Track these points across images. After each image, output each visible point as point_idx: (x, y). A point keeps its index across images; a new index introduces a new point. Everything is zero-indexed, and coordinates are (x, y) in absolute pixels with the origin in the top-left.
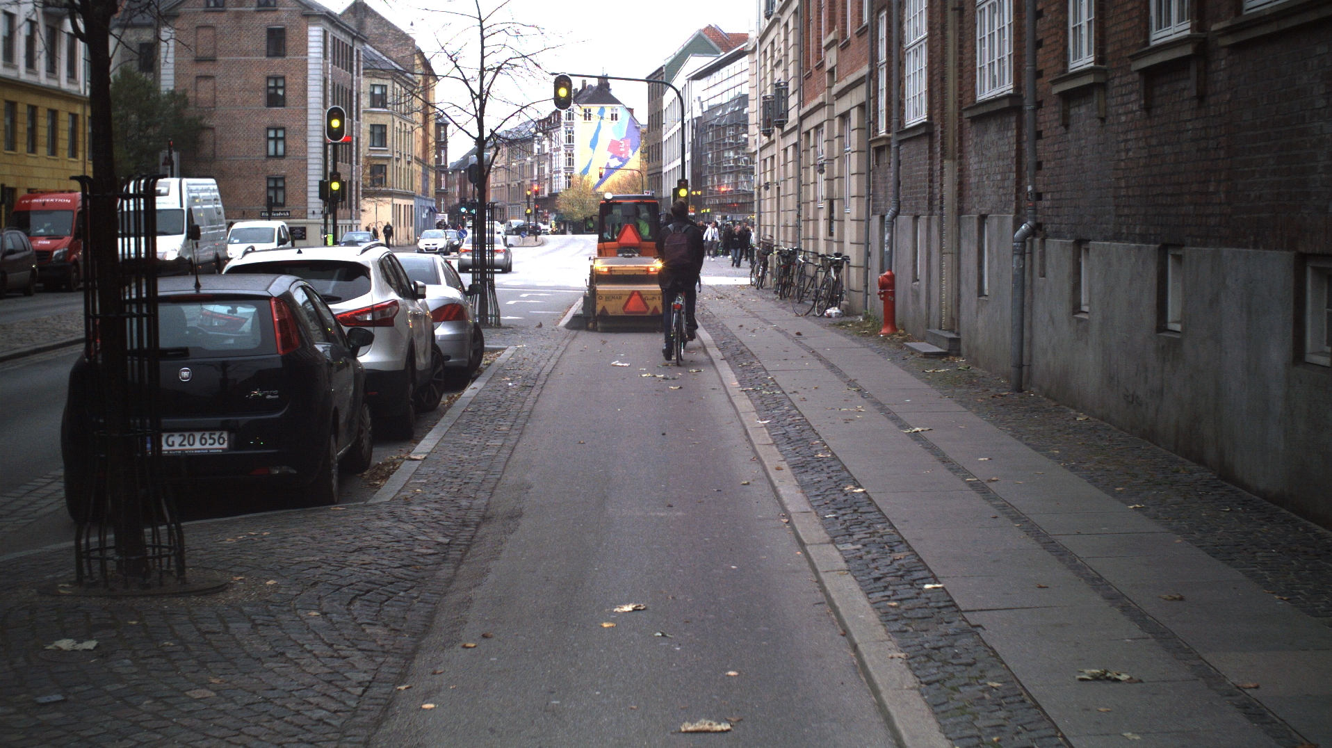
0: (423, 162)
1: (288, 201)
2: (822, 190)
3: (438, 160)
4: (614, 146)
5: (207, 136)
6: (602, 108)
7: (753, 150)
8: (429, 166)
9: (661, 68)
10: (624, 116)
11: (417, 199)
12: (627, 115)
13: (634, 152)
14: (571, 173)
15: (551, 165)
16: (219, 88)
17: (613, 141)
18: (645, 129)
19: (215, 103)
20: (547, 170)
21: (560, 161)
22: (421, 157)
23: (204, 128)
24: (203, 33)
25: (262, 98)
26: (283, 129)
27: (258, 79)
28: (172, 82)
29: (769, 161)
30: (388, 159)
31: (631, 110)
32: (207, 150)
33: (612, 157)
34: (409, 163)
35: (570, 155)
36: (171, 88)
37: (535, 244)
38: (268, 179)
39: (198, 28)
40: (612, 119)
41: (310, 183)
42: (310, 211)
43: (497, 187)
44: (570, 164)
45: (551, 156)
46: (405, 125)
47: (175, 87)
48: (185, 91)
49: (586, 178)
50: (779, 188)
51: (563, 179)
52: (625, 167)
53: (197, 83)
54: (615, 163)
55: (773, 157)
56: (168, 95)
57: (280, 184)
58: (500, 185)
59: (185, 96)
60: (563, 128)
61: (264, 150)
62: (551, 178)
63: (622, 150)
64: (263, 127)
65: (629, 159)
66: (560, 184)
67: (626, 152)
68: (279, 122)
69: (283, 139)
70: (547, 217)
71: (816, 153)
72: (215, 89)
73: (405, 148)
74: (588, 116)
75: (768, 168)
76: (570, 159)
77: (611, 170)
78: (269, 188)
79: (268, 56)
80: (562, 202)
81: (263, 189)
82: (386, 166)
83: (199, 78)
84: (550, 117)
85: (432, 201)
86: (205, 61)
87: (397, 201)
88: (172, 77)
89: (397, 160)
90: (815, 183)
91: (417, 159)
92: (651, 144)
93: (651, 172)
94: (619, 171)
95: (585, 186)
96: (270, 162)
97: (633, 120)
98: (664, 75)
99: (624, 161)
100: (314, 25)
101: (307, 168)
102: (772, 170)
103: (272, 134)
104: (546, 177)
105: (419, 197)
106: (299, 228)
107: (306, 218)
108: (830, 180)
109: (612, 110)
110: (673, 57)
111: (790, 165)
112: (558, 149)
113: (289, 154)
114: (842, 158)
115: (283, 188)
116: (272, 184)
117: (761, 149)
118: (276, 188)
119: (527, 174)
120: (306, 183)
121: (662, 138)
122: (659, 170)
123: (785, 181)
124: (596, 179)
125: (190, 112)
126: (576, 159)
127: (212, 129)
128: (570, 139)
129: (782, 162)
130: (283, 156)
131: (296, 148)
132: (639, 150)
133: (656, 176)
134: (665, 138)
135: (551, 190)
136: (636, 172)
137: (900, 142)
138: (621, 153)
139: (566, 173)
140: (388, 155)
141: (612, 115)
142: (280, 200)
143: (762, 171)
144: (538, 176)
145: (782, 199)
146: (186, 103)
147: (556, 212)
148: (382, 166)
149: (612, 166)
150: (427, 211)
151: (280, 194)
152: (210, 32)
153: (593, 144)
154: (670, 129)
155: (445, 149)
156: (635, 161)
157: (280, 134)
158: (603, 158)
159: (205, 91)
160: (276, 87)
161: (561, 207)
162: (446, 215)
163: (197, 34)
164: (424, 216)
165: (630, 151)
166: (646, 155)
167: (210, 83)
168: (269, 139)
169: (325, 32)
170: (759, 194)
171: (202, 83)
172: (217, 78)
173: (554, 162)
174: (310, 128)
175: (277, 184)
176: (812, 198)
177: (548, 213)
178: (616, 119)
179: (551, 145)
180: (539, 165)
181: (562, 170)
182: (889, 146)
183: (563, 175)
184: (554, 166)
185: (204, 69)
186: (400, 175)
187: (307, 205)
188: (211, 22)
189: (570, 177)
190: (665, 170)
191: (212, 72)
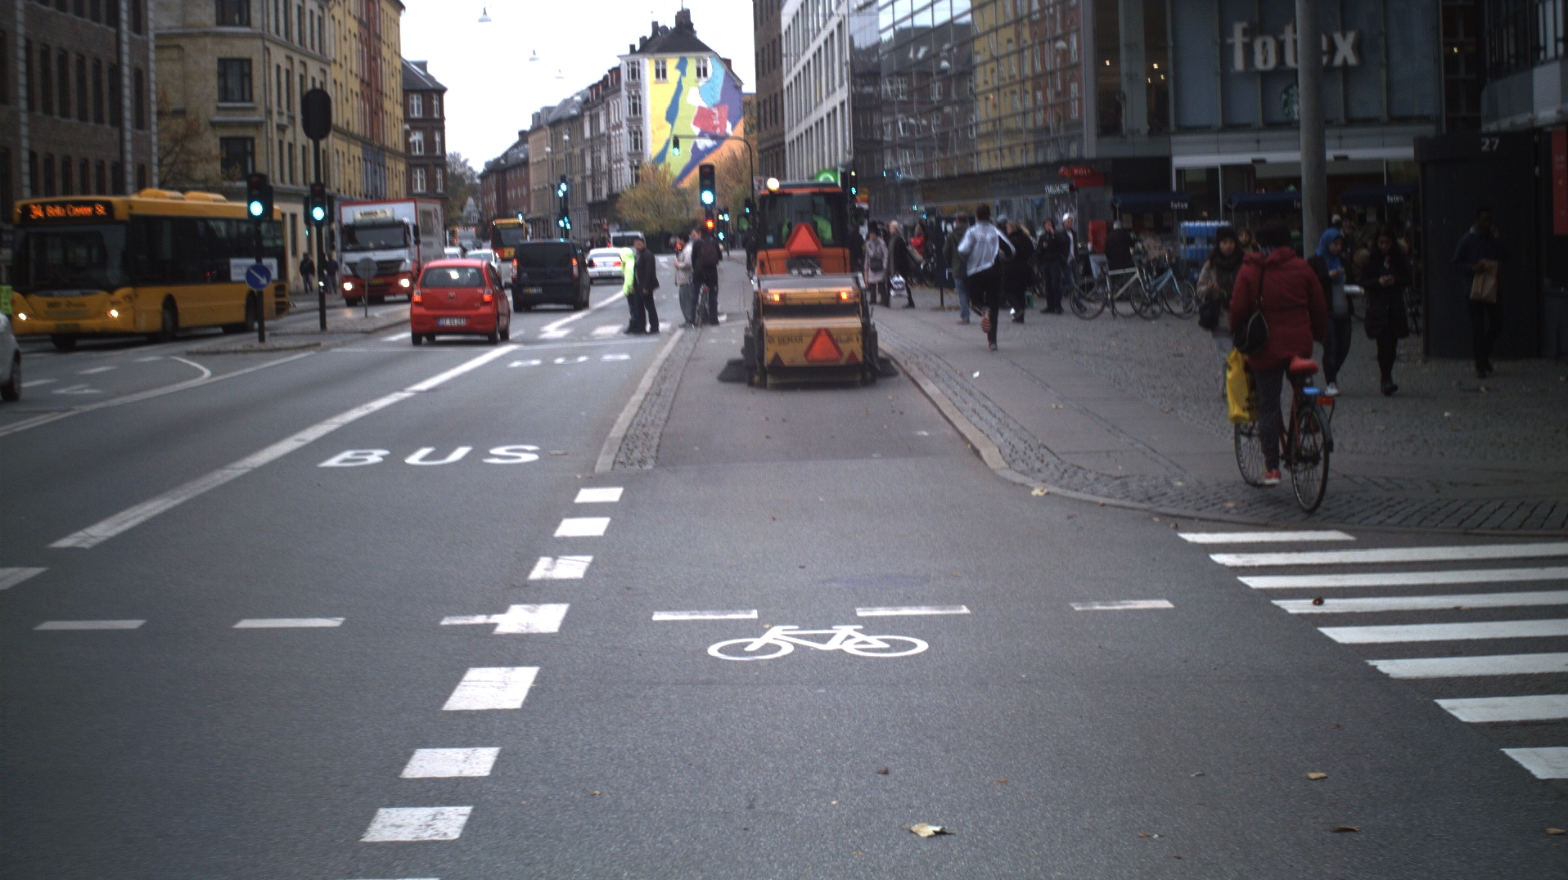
4: (703, 117)
6: (683, 59)
10: (716, 71)
12: (722, 69)
13: (733, 127)
14: (639, 162)
15: (609, 152)
17: (701, 108)
21: (624, 144)
31: (728, 62)
33: (702, 135)
35: (636, 134)
40: (699, 75)
44: (636, 147)
45: (609, 137)
49: (662, 169)
51: (628, 172)
54: (706, 142)
60: (624, 93)
62: (610, 171)
63: (716, 122)
65: (727, 135)
66: (623, 179)
67: (722, 126)
70: (607, 231)
74: (661, 74)
76: (637, 140)
80: (626, 205)
82: (252, 140)
84: (606, 78)
89: (281, 128)
95: (662, 180)
99: (719, 139)
104: (604, 170)
109: (699, 62)
112: (618, 126)
119: (577, 167)
122: (778, 138)
124: (676, 172)
126: (646, 138)
128: (636, 108)
132: (743, 122)
133: (775, 146)
135: (610, 188)
136: (739, 154)
139: (632, 162)
140: (256, 118)
141: (698, 70)
144: (593, 170)
147: (619, 221)
148: (244, 140)
155: (442, 130)
156: (734, 130)
161: (625, 213)
165: (729, 125)
173: (613, 147)
178: (705, 74)
179: (608, 121)
180: (592, 152)
181: (625, 156)
183: (626, 165)
184: (613, 152)
190: (790, 134)
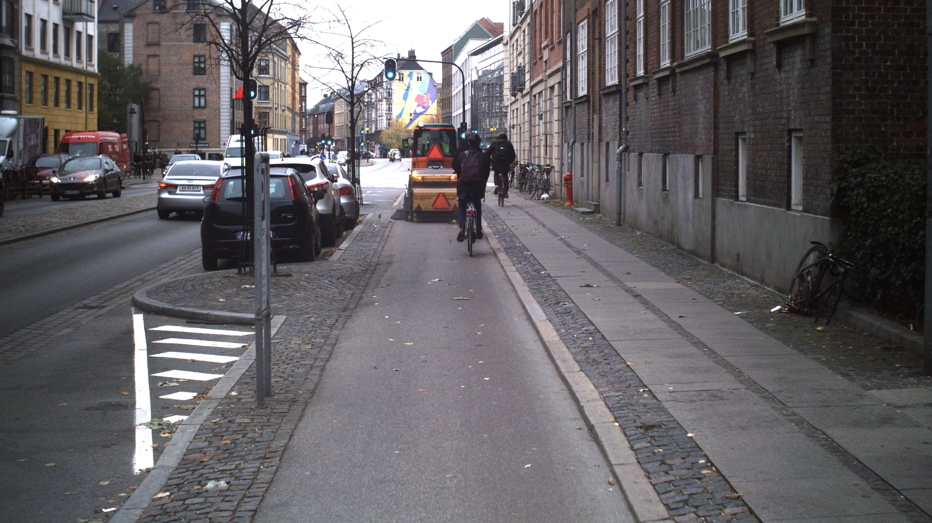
0: (292, 110)
1: (208, 136)
2: (542, 130)
3: (301, 109)
4: (419, 99)
5: (155, 94)
6: (411, 73)
7: (507, 105)
8: (296, 113)
9: (451, 47)
10: (426, 78)
11: (288, 135)
12: (428, 77)
13: (432, 103)
14: (390, 117)
15: (376, 112)
16: (162, 63)
17: (418, 95)
18: (440, 86)
19: (160, 72)
20: (374, 115)
21: (383, 109)
22: (291, 107)
23: (153, 89)
24: (151, 27)
25: (190, 69)
26: (204, 89)
27: (188, 57)
28: (132, 59)
29: (515, 111)
30: (270, 108)
31: (431, 74)
32: (155, 104)
33: (418, 106)
34: (283, 111)
35: (389, 105)
36: (131, 63)
37: (368, 164)
38: (195, 122)
39: (149, 23)
40: (418, 80)
41: (222, 125)
42: (222, 143)
43: (339, 126)
44: (389, 111)
45: (377, 105)
46: (281, 85)
47: (134, 62)
48: (140, 65)
49: (400, 120)
50: (520, 128)
51: (385, 121)
52: (426, 113)
53: (148, 60)
54: (420, 110)
55: (517, 109)
56: (128, 68)
57: (203, 125)
58: (341, 125)
59: (140, 68)
60: (384, 87)
61: (192, 103)
62: (377, 120)
63: (425, 101)
64: (191, 89)
65: (429, 107)
66: (383, 124)
67: (428, 103)
68: (201, 85)
69: (204, 96)
70: (374, 147)
71: (539, 108)
72: (160, 63)
73: (281, 101)
74: (401, 78)
75: (515, 116)
76: (389, 107)
77: (417, 115)
78: (195, 128)
79: (194, 42)
80: (384, 137)
81: (191, 128)
82: (268, 113)
83: (149, 56)
84: (375, 79)
85: (297, 136)
86: (153, 45)
87: (276, 136)
88: (131, 56)
89: (276, 109)
90: (539, 125)
91: (288, 108)
92: (444, 97)
93: (444, 116)
94: (423, 116)
95: (400, 125)
96: (196, 111)
97: (432, 80)
98: (453, 52)
99: (426, 108)
100: (224, 21)
101: (220, 115)
102: (517, 117)
103: (197, 93)
104: (373, 119)
105: (289, 134)
106: (215, 154)
107: (220, 147)
108: (545, 123)
109: (418, 74)
110: (459, 39)
111: (526, 114)
112: (381, 100)
113: (208, 105)
114: (551, 112)
115: (204, 128)
116: (197, 125)
117: (511, 104)
118: (200, 128)
120: (220, 125)
121: (451, 93)
122: (450, 115)
123: (524, 123)
124: (407, 121)
125: (144, 79)
126: (394, 107)
127: (158, 89)
128: (389, 94)
129: (522, 112)
130: (204, 107)
131: (213, 102)
132: (436, 101)
133: (448, 117)
134: (454, 93)
135: (376, 128)
136: (434, 116)
137: (576, 104)
138: (424, 103)
139: (387, 117)
140: (270, 106)
141: (418, 77)
142: (202, 135)
143: (512, 117)
144: (368, 119)
145: (522, 134)
146: (141, 73)
147: (380, 143)
148: (266, 113)
149: (418, 112)
150: (294, 143)
151: (203, 132)
152: (156, 27)
153: (405, 97)
154: (457, 88)
155: (305, 101)
156: (433, 109)
157: (202, 93)
158: (412, 106)
159: (153, 65)
160: (200, 62)
161: (384, 139)
162: (306, 145)
163: (147, 28)
164: (293, 146)
165: (430, 102)
166: (441, 104)
167: (156, 60)
168: (195, 96)
169: (231, 26)
170: (510, 131)
171: (151, 60)
172: (161, 56)
173: (378, 110)
174: (222, 89)
175: (200, 125)
176: (537, 134)
177: (375, 144)
178: (421, 80)
179: (376, 98)
180: (368, 111)
181: (384, 115)
182: (571, 106)
183: (384, 118)
184: (378, 112)
185: (152, 50)
186: (278, 119)
187: (220, 139)
188: (157, 20)
189: (389, 120)
190: (454, 115)
191: (157, 52)
